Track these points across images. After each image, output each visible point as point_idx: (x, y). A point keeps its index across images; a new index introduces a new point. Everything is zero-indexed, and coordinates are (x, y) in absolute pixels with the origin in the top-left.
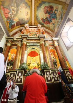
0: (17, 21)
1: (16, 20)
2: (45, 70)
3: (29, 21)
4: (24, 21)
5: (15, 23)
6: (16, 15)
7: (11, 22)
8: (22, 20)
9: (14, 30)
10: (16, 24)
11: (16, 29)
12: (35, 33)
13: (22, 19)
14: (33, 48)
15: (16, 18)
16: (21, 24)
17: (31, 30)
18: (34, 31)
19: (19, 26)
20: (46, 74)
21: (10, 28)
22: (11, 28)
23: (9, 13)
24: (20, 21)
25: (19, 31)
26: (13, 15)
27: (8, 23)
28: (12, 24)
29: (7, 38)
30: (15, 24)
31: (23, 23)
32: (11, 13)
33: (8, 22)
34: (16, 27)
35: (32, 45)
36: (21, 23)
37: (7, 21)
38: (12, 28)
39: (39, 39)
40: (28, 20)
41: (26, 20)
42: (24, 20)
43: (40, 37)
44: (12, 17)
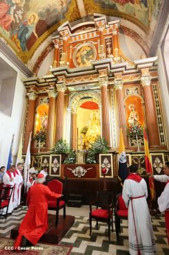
0: (36, 21)
1: (32, 20)
2: (100, 155)
3: (68, 9)
4: (53, 14)
5: (32, 29)
6: (27, 8)
7: (22, 34)
8: (48, 14)
9: (36, 49)
10: (37, 32)
11: (40, 44)
12: (89, 49)
13: (48, 10)
14: (86, 96)
15: (30, 15)
16: (48, 28)
17: (78, 40)
18: (87, 41)
19: (46, 34)
20: (102, 162)
21: (24, 50)
22: (26, 50)
23: (9, 11)
24: (44, 19)
25: (50, 48)
26: (20, 12)
27: (18, 40)
28: (27, 36)
29: (25, 82)
30: (33, 34)
31: (54, 19)
32: (14, 8)
33: (15, 36)
34: (39, 40)
35: (81, 89)
36: (49, 24)
37: (12, 38)
38: (29, 49)
39: (95, 71)
40: (65, 5)
41: (59, 8)
42: (55, 10)
43: (96, 67)
44: (21, 17)
